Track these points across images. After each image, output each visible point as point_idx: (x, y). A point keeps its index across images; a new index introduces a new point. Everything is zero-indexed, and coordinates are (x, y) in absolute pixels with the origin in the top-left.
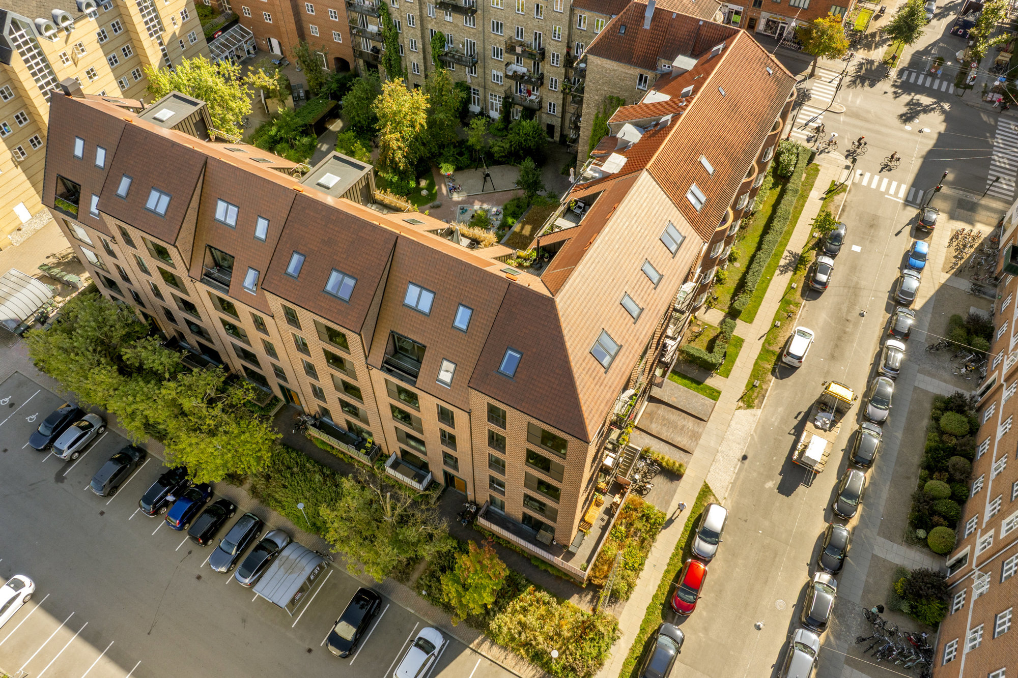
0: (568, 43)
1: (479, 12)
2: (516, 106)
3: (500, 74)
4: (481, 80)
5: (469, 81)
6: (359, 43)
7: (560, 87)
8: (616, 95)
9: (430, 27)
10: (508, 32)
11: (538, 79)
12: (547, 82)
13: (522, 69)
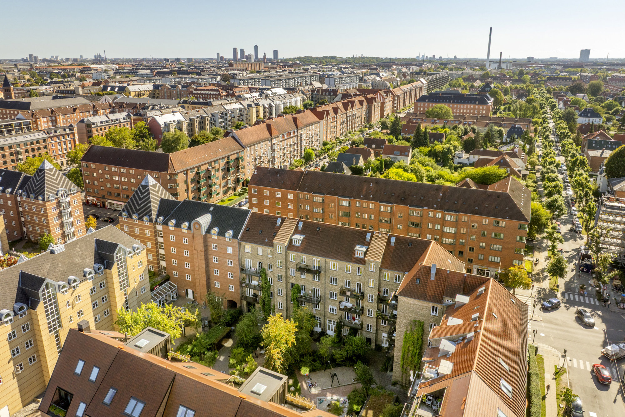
0: (379, 289)
1: (323, 272)
2: (345, 327)
3: (335, 308)
4: (322, 312)
5: (315, 312)
6: (245, 292)
7: (374, 315)
8: (418, 320)
9: (291, 281)
10: (341, 284)
11: (361, 310)
12: (366, 312)
13: (349, 305)
